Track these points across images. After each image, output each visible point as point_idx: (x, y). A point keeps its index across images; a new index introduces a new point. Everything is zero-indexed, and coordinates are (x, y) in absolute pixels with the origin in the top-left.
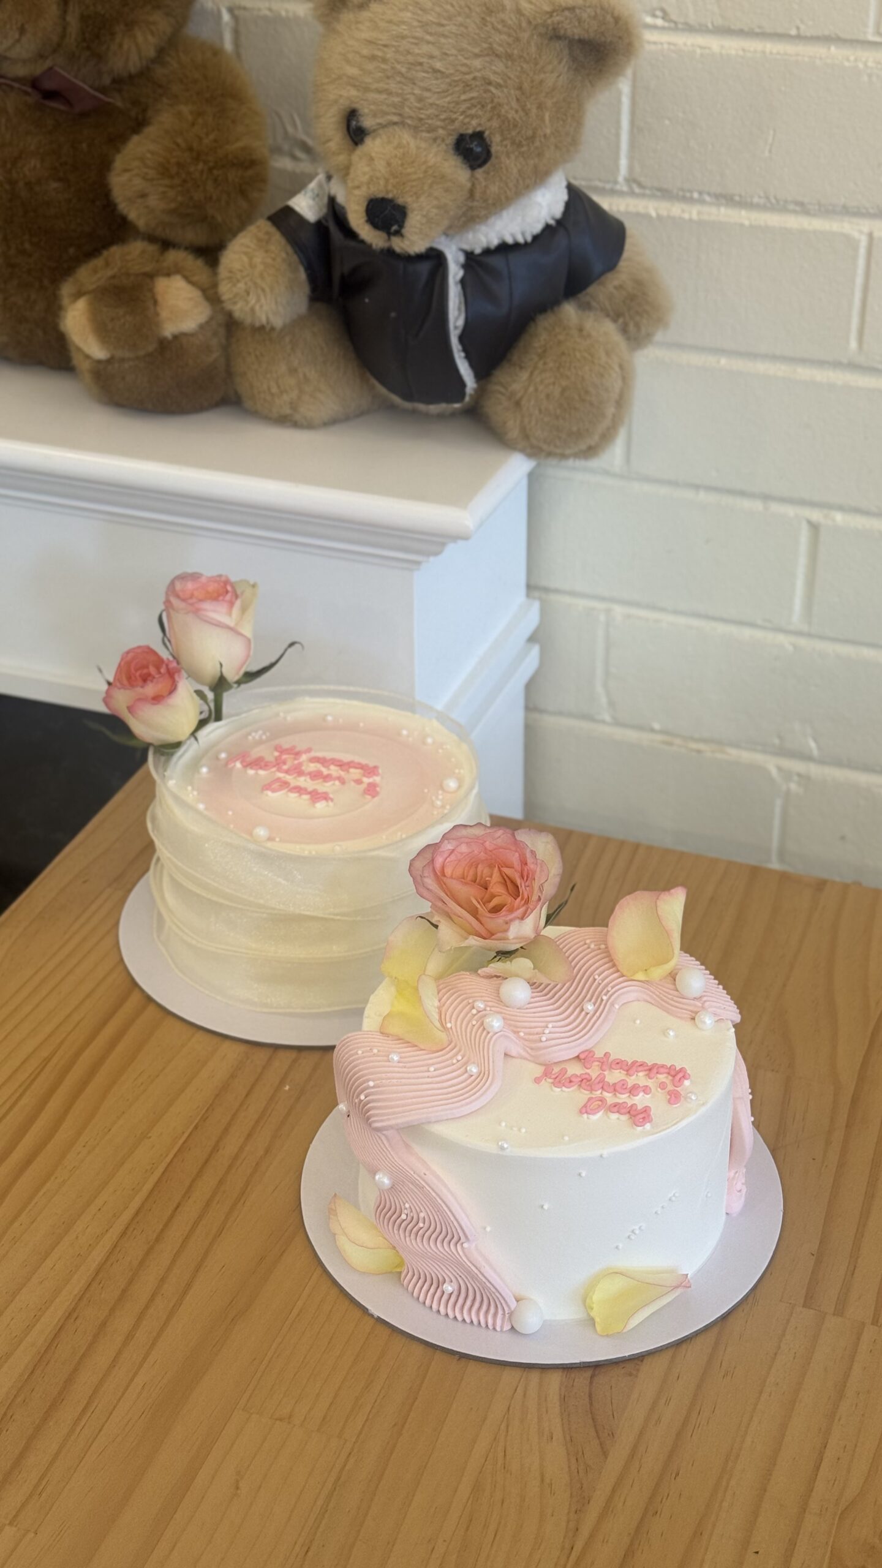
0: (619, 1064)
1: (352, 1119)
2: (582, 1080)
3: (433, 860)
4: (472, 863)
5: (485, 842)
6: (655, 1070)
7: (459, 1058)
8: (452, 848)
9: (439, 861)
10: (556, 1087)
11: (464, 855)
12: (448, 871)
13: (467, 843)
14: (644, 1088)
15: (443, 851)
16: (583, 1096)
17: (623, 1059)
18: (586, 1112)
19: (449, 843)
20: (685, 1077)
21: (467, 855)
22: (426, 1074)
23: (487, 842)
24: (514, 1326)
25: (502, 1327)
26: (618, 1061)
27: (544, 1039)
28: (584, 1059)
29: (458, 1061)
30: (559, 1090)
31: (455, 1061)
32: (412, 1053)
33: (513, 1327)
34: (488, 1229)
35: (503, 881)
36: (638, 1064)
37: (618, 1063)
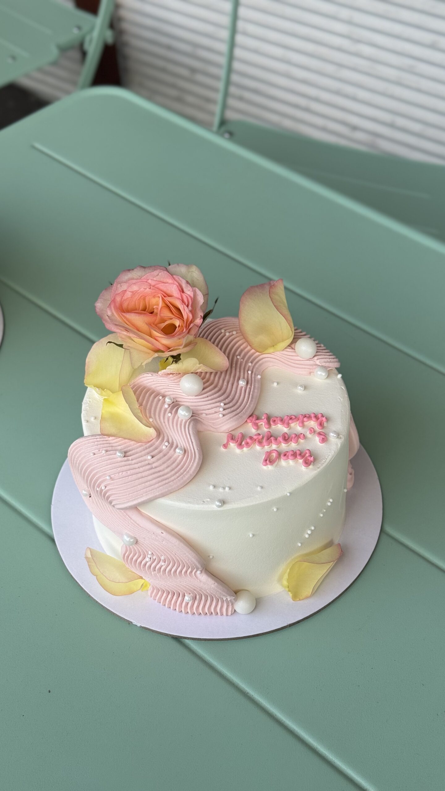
1: (93, 498)
2: (256, 439)
4: (141, 297)
7: (166, 444)
10: (241, 447)
12: (125, 306)
16: (264, 449)
22: (147, 462)
25: (227, 614)
26: (278, 416)
27: (221, 415)
31: (164, 447)
32: (130, 448)
33: (235, 611)
35: (166, 306)
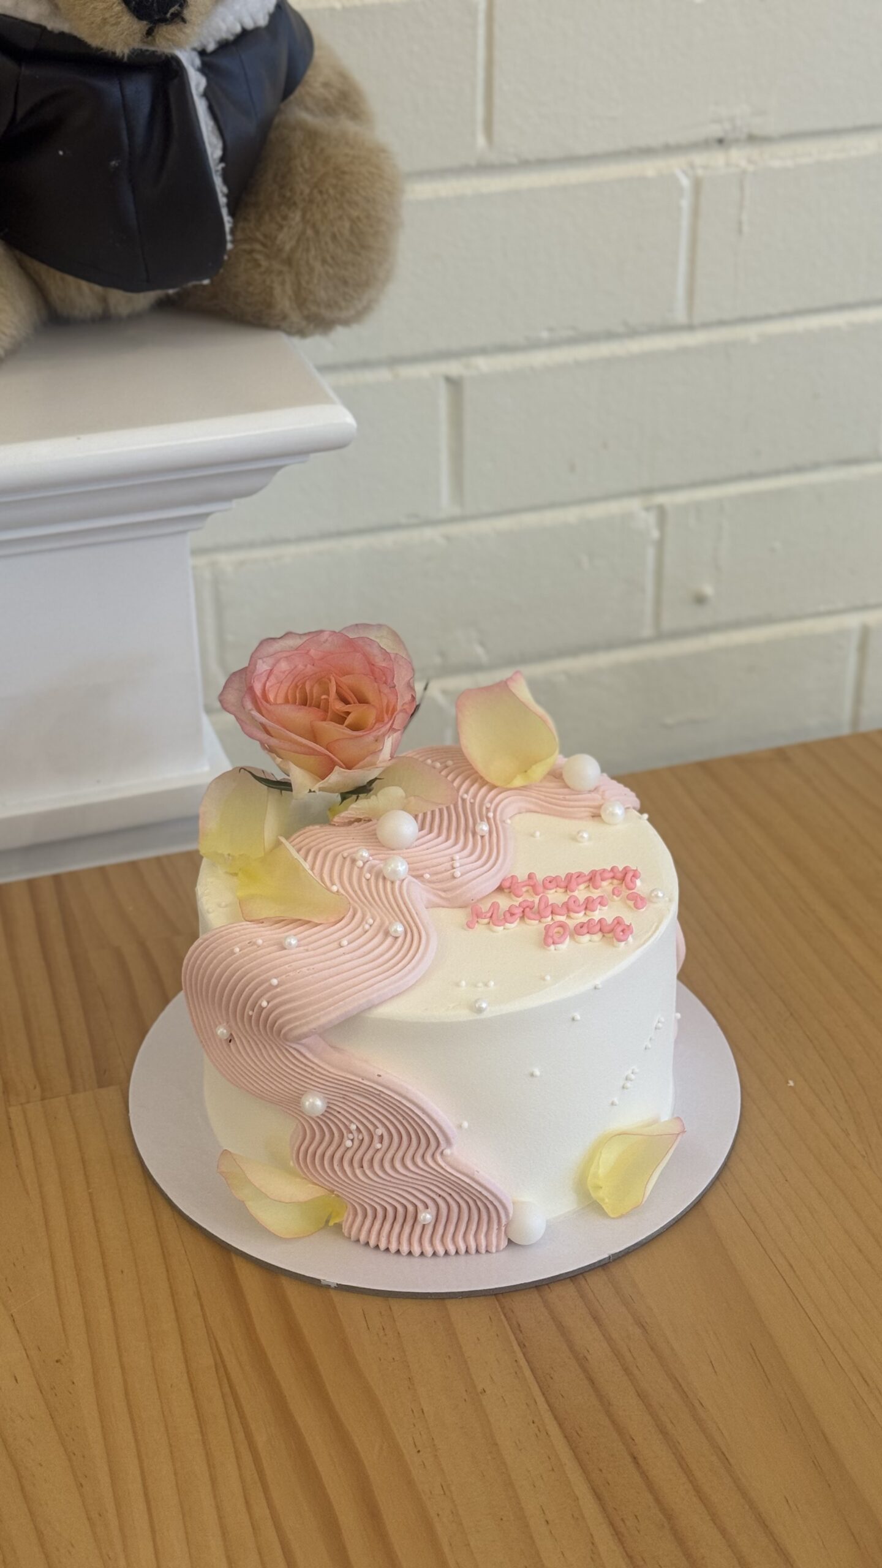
0: (552, 882)
1: (238, 1041)
2: (524, 909)
3: (251, 689)
4: (298, 681)
5: (308, 651)
6: (598, 877)
7: (371, 921)
8: (269, 668)
9: (258, 688)
10: (495, 925)
11: (286, 674)
12: (271, 697)
13: (286, 657)
14: (599, 900)
15: (261, 674)
16: (534, 927)
17: (554, 876)
18: (553, 943)
19: (264, 662)
20: (635, 875)
21: (289, 673)
22: (341, 950)
23: (312, 650)
24: (512, 1239)
25: (498, 1246)
26: (549, 879)
27: (458, 874)
28: (510, 888)
29: (371, 926)
30: (502, 928)
31: (367, 927)
32: (306, 933)
33: (510, 1242)
34: (466, 1124)
36: (575, 877)
37: (550, 882)
